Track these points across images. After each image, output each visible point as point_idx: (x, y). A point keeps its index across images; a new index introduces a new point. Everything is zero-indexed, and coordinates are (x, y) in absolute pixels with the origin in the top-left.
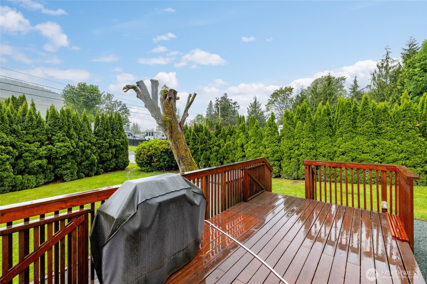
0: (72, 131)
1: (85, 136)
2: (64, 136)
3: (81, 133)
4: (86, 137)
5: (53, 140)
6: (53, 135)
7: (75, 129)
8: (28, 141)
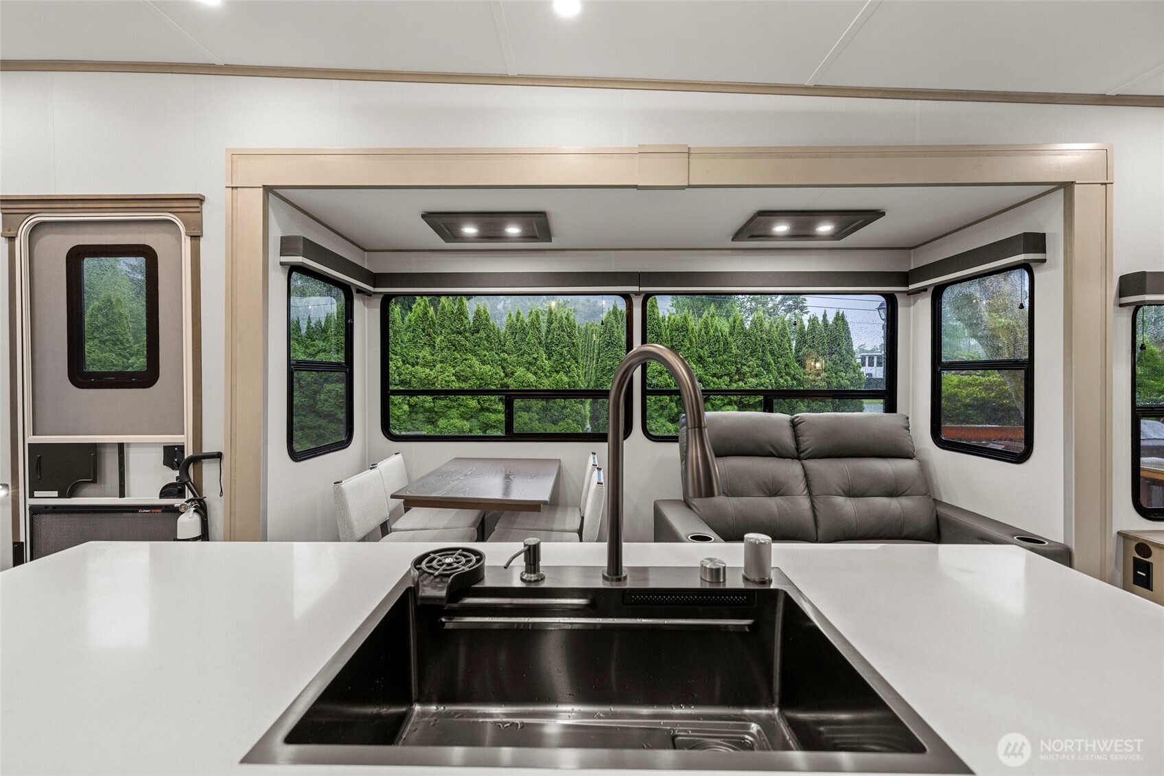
0: (769, 358)
1: (786, 365)
2: (758, 366)
3: (780, 359)
4: (788, 368)
5: (745, 374)
6: (743, 365)
7: (772, 353)
8: (714, 375)
